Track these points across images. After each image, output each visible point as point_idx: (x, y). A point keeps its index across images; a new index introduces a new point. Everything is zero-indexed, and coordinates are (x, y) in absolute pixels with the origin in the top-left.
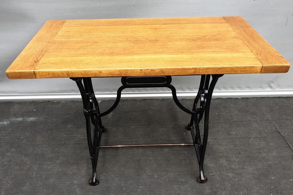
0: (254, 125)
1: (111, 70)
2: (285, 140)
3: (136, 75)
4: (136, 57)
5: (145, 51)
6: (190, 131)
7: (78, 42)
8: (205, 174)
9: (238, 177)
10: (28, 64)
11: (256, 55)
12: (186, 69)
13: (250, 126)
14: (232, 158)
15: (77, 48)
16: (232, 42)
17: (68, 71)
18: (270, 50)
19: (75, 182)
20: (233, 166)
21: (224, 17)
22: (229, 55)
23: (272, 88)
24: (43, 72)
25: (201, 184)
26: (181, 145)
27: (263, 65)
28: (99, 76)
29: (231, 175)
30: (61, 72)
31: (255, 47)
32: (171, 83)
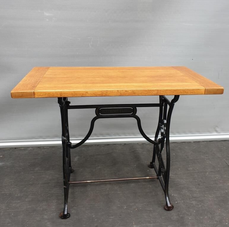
3: (114, 95)
23: (218, 132)
26: (146, 178)
32: (136, 113)
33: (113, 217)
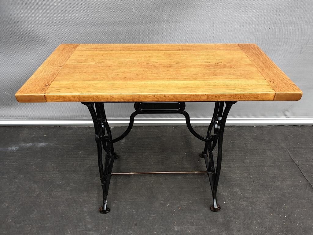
0: (269, 153)
1: (123, 95)
2: (299, 169)
3: (149, 100)
4: (149, 83)
5: (158, 76)
6: (204, 159)
7: (91, 67)
8: (219, 202)
9: (251, 206)
10: (38, 88)
11: (270, 82)
12: (199, 95)
13: (264, 155)
14: (246, 187)
15: (90, 72)
16: (246, 69)
17: (79, 96)
18: (283, 78)
19: (85, 209)
20: (246, 195)
21: (238, 44)
22: (242, 82)
23: (287, 117)
24: (54, 96)
25: (214, 213)
26: (194, 173)
27: (276, 93)
28: (111, 101)
29: (244, 204)
30: (73, 96)
31: (268, 75)
32: (184, 109)
33: (154, 216)
